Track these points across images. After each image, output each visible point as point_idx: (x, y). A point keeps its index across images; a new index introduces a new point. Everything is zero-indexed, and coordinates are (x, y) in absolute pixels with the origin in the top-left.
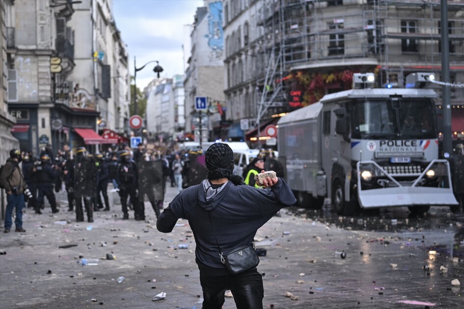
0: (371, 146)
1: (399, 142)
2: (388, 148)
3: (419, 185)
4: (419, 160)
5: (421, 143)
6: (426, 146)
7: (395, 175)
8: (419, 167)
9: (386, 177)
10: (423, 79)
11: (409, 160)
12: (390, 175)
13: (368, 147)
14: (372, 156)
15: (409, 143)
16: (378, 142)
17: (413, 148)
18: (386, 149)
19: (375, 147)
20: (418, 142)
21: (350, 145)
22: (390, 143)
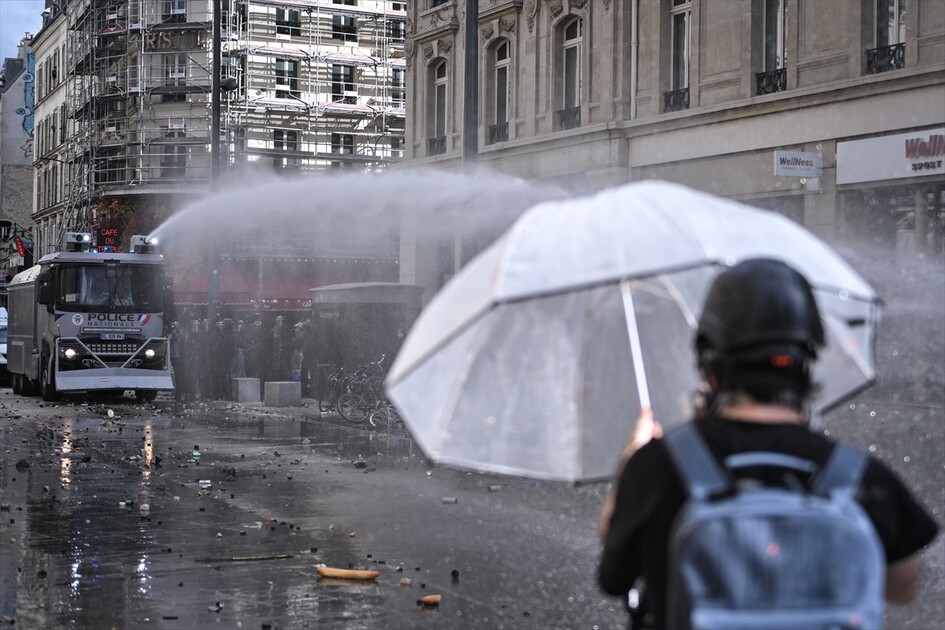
0: (78, 320)
1: (112, 316)
2: (98, 322)
3: (133, 366)
4: (136, 337)
5: (140, 317)
6: (145, 322)
7: (100, 353)
8: (135, 346)
9: (91, 357)
10: (141, 243)
11: (122, 337)
12: (94, 354)
13: (74, 321)
14: (77, 332)
15: (124, 317)
16: (87, 315)
17: (129, 323)
18: (96, 324)
19: (82, 321)
20: (136, 316)
21: (54, 317)
22: (102, 317)
